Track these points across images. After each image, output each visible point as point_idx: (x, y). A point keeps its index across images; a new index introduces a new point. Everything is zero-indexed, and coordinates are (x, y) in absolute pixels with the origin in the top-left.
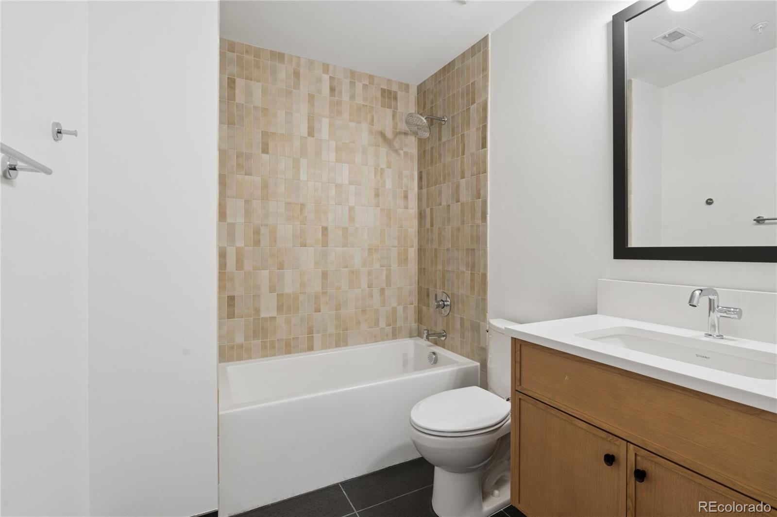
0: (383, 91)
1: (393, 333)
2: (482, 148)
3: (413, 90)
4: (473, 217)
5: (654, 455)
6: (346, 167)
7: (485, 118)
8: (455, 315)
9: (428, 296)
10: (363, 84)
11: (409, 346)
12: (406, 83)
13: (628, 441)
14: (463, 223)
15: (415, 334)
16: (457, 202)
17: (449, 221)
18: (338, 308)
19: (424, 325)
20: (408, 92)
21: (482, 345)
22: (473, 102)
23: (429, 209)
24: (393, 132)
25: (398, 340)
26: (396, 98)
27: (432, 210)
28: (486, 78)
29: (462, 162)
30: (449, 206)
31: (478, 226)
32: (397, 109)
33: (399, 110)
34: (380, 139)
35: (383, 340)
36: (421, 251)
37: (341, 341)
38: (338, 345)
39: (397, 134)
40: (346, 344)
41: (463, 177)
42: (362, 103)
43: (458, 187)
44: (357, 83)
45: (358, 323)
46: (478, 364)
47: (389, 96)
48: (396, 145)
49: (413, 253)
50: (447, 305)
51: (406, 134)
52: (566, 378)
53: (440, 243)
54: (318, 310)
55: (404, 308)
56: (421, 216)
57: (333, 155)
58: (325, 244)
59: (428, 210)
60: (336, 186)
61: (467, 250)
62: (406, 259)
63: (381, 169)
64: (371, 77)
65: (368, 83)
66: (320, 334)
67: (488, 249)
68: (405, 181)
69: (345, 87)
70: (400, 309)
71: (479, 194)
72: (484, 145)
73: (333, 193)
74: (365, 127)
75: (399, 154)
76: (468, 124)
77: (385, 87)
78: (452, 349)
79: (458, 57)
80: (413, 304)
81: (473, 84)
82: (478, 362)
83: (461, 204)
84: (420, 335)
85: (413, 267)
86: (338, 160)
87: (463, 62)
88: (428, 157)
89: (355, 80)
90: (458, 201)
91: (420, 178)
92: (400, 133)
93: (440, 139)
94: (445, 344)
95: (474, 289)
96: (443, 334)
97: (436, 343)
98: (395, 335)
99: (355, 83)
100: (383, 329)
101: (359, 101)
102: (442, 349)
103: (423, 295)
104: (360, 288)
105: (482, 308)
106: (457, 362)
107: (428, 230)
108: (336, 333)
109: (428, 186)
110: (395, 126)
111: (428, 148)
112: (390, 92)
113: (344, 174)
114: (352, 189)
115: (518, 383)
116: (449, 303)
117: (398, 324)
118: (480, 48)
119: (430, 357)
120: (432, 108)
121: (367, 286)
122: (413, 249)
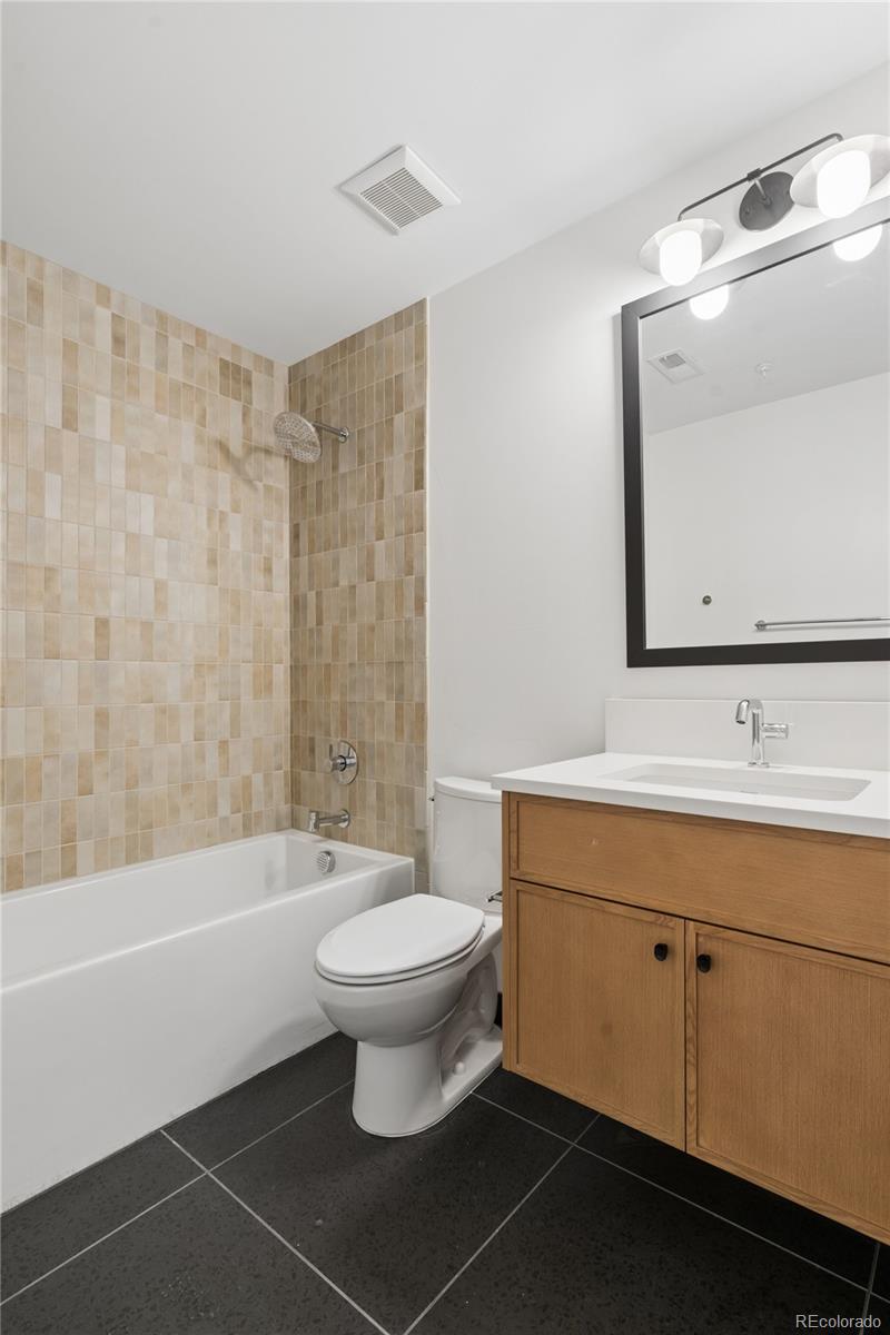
0: (224, 364)
1: (244, 826)
2: (416, 489)
3: (281, 375)
4: (400, 607)
5: (721, 929)
6: (148, 502)
7: (421, 439)
8: (367, 780)
9: (312, 750)
10: (185, 344)
11: (275, 846)
12: (271, 358)
13: (685, 918)
14: (381, 616)
15: (286, 823)
16: (368, 580)
17: (353, 613)
18: (132, 783)
19: (305, 805)
20: (272, 376)
21: (418, 826)
22: (400, 409)
23: (314, 593)
24: (244, 445)
25: (254, 837)
26: (249, 383)
27: (319, 594)
28: (422, 370)
29: (379, 512)
30: (354, 587)
31: (408, 622)
32: (251, 403)
33: (255, 405)
34: (218, 455)
35: (224, 840)
36: (297, 671)
37: (138, 850)
38: (131, 859)
39: (251, 450)
40: (149, 854)
41: (380, 537)
42: (182, 380)
43: (371, 555)
44: (171, 339)
45: (175, 810)
46: (412, 860)
47: (235, 377)
48: (250, 470)
49: (281, 674)
50: (351, 765)
51: (268, 452)
52: (594, 842)
53: (336, 654)
54: (86, 791)
55: (265, 775)
56: (297, 605)
57: (119, 476)
58: (103, 653)
59: (312, 596)
60: (127, 536)
61: (389, 664)
62: (269, 687)
63: (221, 512)
64: (200, 334)
65: (194, 344)
66: (92, 841)
67: (428, 660)
68: (266, 538)
69: (147, 340)
70: (258, 779)
71: (411, 566)
72: (419, 483)
73: (120, 550)
74: (188, 426)
75: (256, 489)
76: (390, 446)
77: (228, 359)
78: (362, 842)
79: (370, 327)
80: (281, 769)
81: (399, 377)
82: (411, 856)
83: (378, 583)
84: (295, 823)
85: (281, 699)
86: (132, 486)
87: (379, 337)
88: (311, 499)
89: (166, 331)
90: (371, 579)
91: (295, 536)
92: (257, 449)
93: (335, 468)
94: (346, 836)
95: (402, 731)
96: (346, 816)
97: (329, 835)
98: (248, 829)
99: (166, 337)
100: (225, 820)
101: (176, 374)
102: (341, 843)
103: (302, 750)
104: (179, 742)
105: (418, 764)
106: (373, 862)
107: (311, 630)
108: (127, 836)
109: (311, 552)
110: (247, 435)
111: (312, 481)
112: (237, 369)
113: (143, 513)
114: (163, 544)
115: (514, 865)
116: (354, 761)
117: (255, 808)
118: (411, 318)
119: (320, 861)
120: (318, 410)
121: (192, 739)
122: (282, 666)
